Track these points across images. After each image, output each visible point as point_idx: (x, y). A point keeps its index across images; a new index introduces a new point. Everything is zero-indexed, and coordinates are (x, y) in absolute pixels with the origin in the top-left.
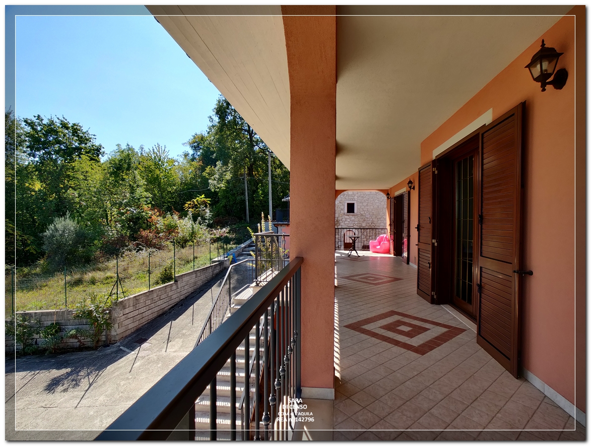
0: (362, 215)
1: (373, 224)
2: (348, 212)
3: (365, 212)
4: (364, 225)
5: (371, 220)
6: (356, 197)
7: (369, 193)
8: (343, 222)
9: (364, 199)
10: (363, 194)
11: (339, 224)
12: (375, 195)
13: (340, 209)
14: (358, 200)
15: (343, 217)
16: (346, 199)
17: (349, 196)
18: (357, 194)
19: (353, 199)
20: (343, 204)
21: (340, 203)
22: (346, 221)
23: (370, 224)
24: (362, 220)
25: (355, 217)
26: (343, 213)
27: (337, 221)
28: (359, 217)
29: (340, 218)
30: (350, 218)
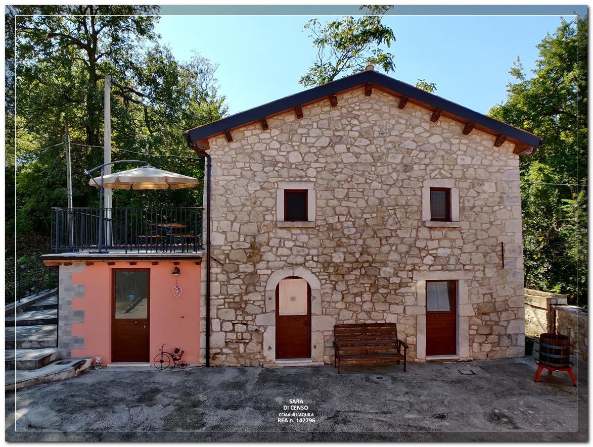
0: (331, 227)
2: (287, 218)
3: (342, 219)
5: (360, 242)
6: (311, 172)
7: (353, 160)
8: (271, 251)
9: (339, 177)
10: (336, 163)
11: (258, 257)
12: (371, 164)
13: (262, 209)
14: (320, 181)
15: (272, 235)
16: (280, 176)
17: (291, 168)
18: (317, 161)
19: (302, 177)
20: (271, 193)
21: (262, 188)
22: (280, 246)
23: (357, 255)
24: (333, 244)
25: (308, 235)
26: (272, 221)
27: (252, 246)
28: (320, 235)
29: (262, 239)
30: (294, 237)
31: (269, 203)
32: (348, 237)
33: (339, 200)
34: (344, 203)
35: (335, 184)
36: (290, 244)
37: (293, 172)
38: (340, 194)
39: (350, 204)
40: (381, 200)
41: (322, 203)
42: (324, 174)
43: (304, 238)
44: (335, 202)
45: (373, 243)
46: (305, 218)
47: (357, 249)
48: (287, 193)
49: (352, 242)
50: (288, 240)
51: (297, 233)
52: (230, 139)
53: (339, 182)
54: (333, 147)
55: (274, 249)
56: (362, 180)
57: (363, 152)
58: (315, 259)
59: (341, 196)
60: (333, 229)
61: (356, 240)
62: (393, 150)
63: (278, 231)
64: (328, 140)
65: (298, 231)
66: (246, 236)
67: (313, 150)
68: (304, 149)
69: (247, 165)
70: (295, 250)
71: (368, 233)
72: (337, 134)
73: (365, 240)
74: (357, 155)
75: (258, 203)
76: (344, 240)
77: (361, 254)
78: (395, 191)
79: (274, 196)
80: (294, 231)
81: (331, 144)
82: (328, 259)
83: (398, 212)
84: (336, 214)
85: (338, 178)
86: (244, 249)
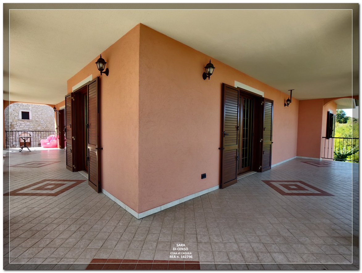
0: (37, 121)
1: (47, 128)
2: (23, 118)
3: (40, 119)
4: (39, 128)
5: (46, 125)
6: (30, 108)
8: (18, 126)
10: (38, 106)
11: (13, 128)
13: (14, 116)
14: (33, 110)
15: (17, 122)
16: (20, 108)
18: (32, 105)
19: (27, 109)
21: (14, 111)
22: (20, 125)
24: (38, 125)
25: (30, 123)
26: (18, 119)
27: (11, 125)
28: (33, 123)
29: (14, 123)
31: (16, 114)
34: (40, 116)
35: (37, 111)
36: (24, 125)
37: (24, 107)
39: (42, 116)
41: (34, 115)
42: (34, 108)
43: (28, 124)
44: (38, 115)
45: (49, 125)
46: (28, 119)
48: (23, 112)
49: (43, 125)
53: (39, 111)
56: (46, 111)
58: (32, 128)
59: (39, 114)
60: (37, 122)
61: (44, 124)
63: (20, 121)
65: (27, 122)
70: (25, 126)
73: (47, 124)
76: (41, 124)
77: (46, 128)
79: (18, 113)
80: (25, 122)
82: (36, 129)
84: (38, 118)
85: (39, 109)
86: (8, 126)
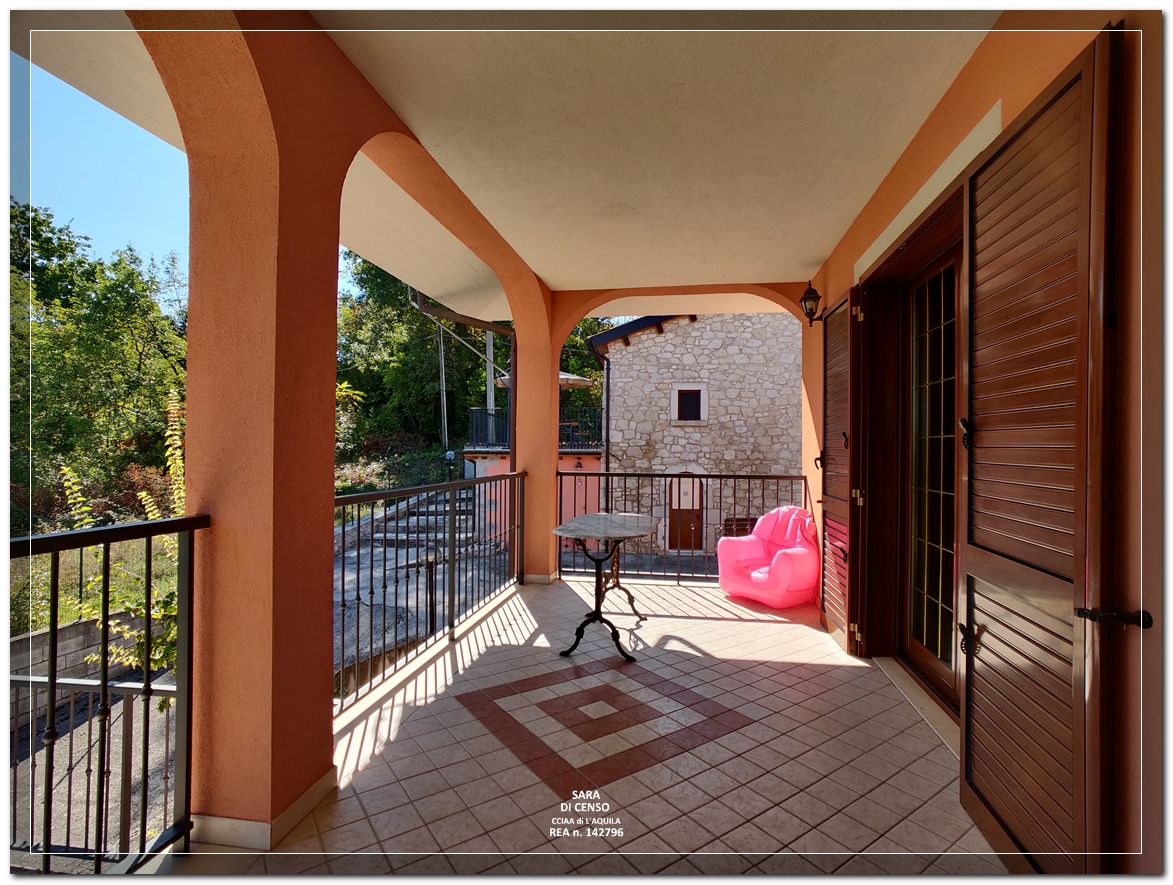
0: (723, 426)
2: (681, 417)
3: (734, 418)
5: (752, 440)
7: (745, 360)
8: (665, 448)
9: (731, 377)
10: (728, 364)
11: (653, 453)
12: (763, 365)
13: (657, 408)
14: (712, 382)
15: (666, 433)
16: (674, 377)
17: (685, 369)
18: (709, 363)
19: (695, 378)
20: (666, 394)
21: (657, 389)
22: (674, 444)
23: (749, 453)
24: (725, 442)
25: (701, 433)
26: (666, 420)
27: (648, 444)
28: (713, 433)
29: (656, 436)
30: (687, 435)
31: (664, 403)
32: (740, 436)
33: (731, 400)
36: (684, 442)
37: (687, 374)
38: (733, 393)
39: (741, 403)
40: (773, 400)
41: (714, 403)
42: (717, 375)
43: (697, 436)
44: (727, 402)
45: (764, 441)
46: (697, 417)
47: (748, 447)
48: (681, 393)
49: (744, 440)
50: (682, 437)
51: (690, 431)
52: (627, 343)
53: (731, 382)
54: (725, 348)
55: (668, 446)
56: (754, 380)
57: (755, 353)
58: (707, 456)
59: (733, 396)
60: (725, 428)
61: (747, 438)
62: (786, 351)
63: (672, 429)
64: (721, 342)
65: (691, 430)
66: (642, 433)
67: (706, 352)
68: (697, 351)
69: (643, 367)
70: (688, 447)
71: (759, 432)
72: (729, 336)
73: (756, 438)
74: (749, 356)
75: (653, 403)
76: (735, 438)
77: (752, 452)
78: (786, 391)
79: (668, 396)
80: (687, 429)
81: (724, 346)
82: (720, 456)
83: (789, 411)
84: (728, 413)
86: (640, 446)
